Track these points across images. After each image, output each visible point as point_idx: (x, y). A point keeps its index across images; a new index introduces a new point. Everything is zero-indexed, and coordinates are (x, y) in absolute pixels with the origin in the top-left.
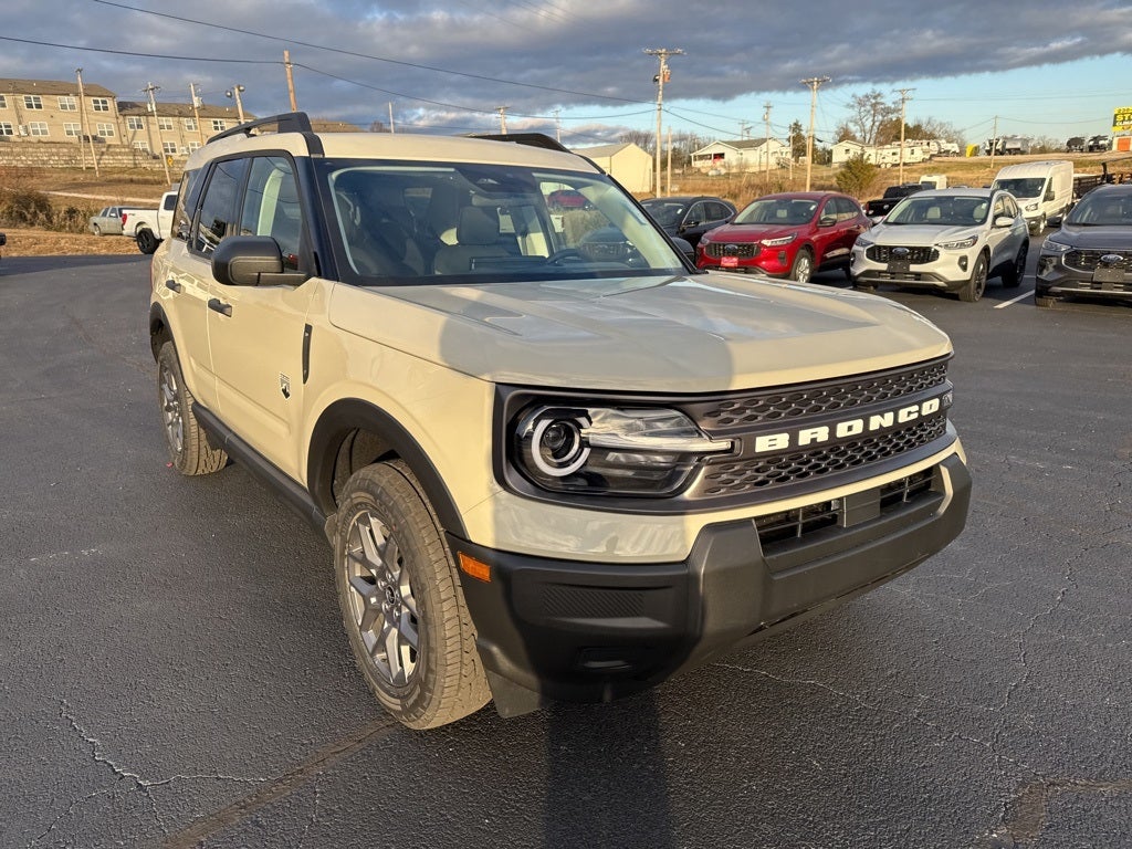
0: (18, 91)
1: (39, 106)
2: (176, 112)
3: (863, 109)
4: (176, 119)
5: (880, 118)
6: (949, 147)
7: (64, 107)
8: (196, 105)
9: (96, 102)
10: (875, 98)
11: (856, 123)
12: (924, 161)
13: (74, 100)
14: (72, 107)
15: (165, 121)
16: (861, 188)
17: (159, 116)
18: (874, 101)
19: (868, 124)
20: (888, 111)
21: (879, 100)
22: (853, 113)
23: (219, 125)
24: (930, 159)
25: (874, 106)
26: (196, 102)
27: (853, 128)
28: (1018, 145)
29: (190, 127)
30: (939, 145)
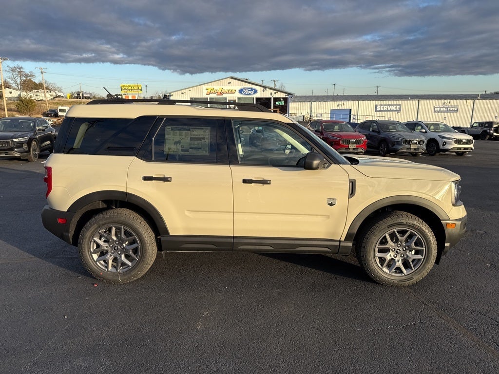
3: (14, 73)
5: (24, 78)
6: (59, 94)
10: (19, 69)
11: (12, 79)
12: (51, 99)
16: (30, 111)
18: (19, 70)
19: (19, 81)
20: (27, 75)
21: (21, 69)
22: (10, 74)
24: (54, 99)
25: (20, 72)
27: (11, 82)
28: (89, 96)
30: (55, 93)
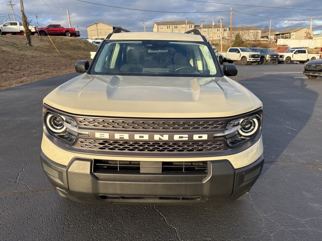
0: (173, 24)
1: (177, 28)
2: (208, 27)
4: (208, 29)
7: (182, 27)
8: (213, 25)
9: (190, 26)
13: (184, 26)
14: (184, 27)
15: (205, 30)
17: (203, 28)
23: (219, 30)
26: (213, 24)
29: (211, 31)
